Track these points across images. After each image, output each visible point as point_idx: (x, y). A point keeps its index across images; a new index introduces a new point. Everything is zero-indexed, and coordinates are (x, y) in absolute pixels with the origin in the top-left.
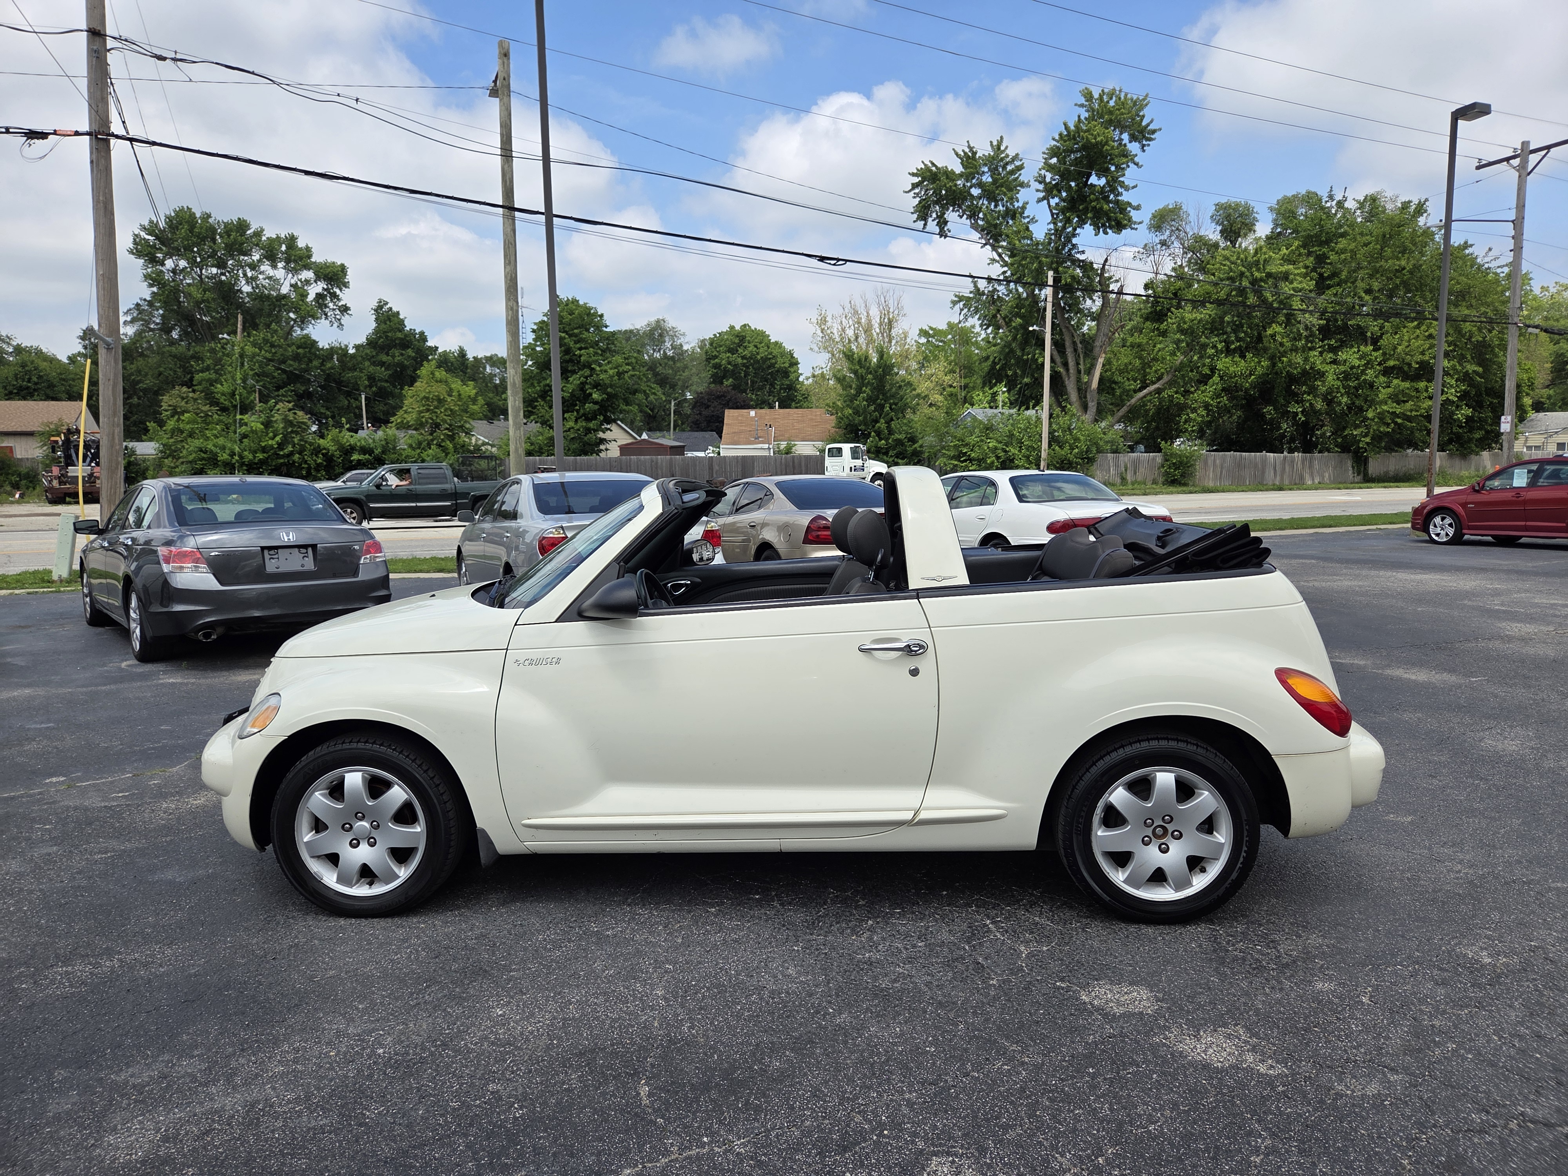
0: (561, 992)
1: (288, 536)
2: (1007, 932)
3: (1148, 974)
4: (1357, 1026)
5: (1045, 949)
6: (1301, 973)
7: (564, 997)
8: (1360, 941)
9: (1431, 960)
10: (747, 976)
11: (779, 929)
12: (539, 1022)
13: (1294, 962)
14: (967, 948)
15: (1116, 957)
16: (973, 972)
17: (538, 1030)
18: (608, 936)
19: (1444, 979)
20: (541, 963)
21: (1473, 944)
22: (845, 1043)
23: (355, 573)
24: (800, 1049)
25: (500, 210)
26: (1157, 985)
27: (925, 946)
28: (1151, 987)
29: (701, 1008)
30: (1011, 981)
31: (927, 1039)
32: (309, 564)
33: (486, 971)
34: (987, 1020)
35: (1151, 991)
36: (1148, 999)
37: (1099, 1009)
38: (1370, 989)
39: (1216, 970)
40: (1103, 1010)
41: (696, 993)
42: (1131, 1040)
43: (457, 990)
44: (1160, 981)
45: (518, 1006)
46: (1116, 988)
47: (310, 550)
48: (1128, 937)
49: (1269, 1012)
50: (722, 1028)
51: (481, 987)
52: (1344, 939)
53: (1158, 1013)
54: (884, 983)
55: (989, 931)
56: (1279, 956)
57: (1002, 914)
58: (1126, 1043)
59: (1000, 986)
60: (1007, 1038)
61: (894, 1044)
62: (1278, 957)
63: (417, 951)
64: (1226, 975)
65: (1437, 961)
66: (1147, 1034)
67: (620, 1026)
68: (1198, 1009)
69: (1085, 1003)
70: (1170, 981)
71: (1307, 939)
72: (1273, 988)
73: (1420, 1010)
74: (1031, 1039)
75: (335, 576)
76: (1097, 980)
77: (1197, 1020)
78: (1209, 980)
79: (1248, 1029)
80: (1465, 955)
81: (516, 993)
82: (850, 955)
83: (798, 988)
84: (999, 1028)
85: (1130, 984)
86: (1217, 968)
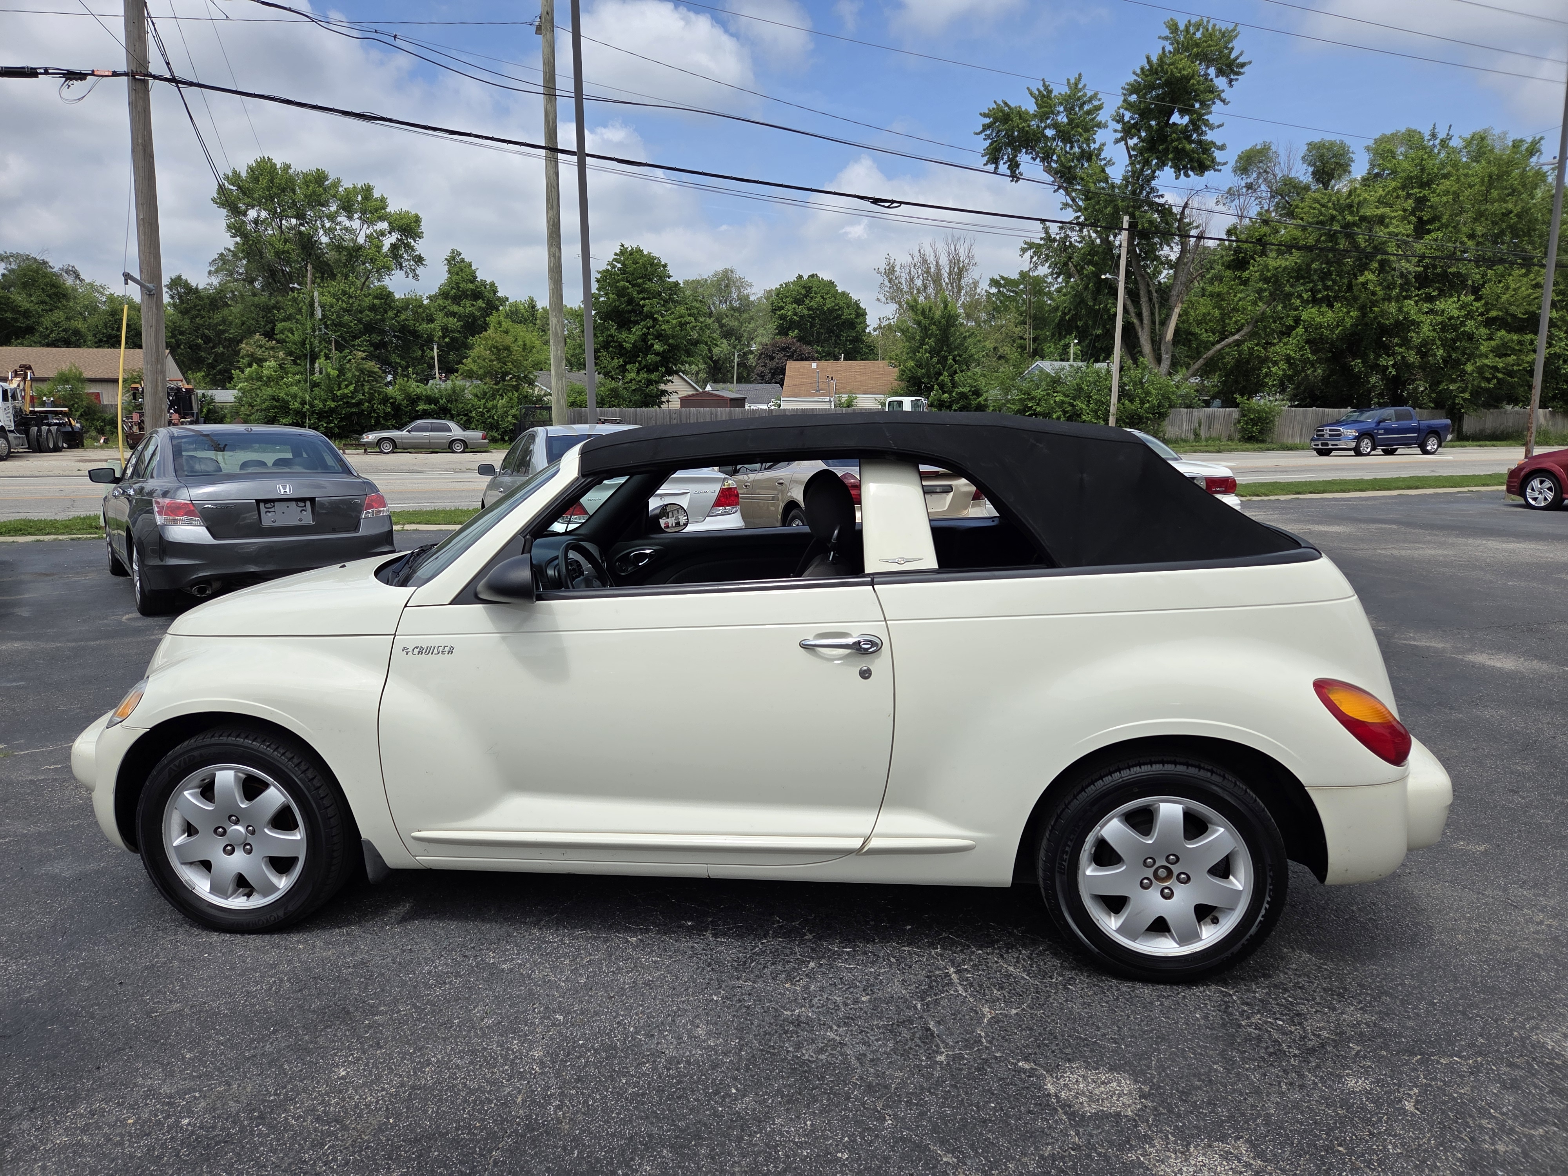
0: (423, 1047)
1: (285, 488)
2: (971, 985)
3: (1135, 1055)
4: (1395, 1146)
5: (1014, 1011)
6: (1329, 1063)
7: (423, 1055)
8: (1409, 1018)
9: (1498, 1051)
10: (646, 1035)
11: (703, 969)
12: (383, 1089)
13: (1323, 1046)
14: (919, 1006)
15: (1098, 1029)
16: (919, 1042)
17: (377, 1102)
18: (503, 970)
19: (1514, 1080)
20: (414, 1005)
21: (1554, 1030)
22: (740, 1139)
23: (356, 528)
24: (681, 1147)
25: (543, 152)
26: (1143, 1073)
27: (870, 1001)
28: (1136, 1075)
29: (579, 1080)
30: (963, 1058)
31: (842, 1139)
32: (307, 519)
33: (348, 1013)
34: (922, 1114)
35: (1136, 1082)
36: (1130, 1093)
37: (1066, 1105)
38: (1416, 1090)
39: (1223, 1054)
40: (1070, 1107)
41: (579, 1058)
42: (1099, 1154)
43: (307, 1038)
44: (1149, 1068)
45: (367, 1065)
46: (1091, 1075)
47: (308, 503)
48: (1118, 999)
49: (1283, 1121)
50: (595, 1110)
51: (335, 1035)
52: (1387, 1015)
53: (1140, 1116)
54: (808, 1053)
55: (951, 983)
56: (1305, 1037)
57: (970, 960)
58: (1092, 1159)
59: (948, 1064)
60: (943, 1142)
61: (800, 1145)
62: (1303, 1038)
63: (282, 980)
64: (1234, 1062)
65: (1506, 1052)
66: (1121, 1148)
67: (475, 1101)
68: (1191, 1112)
69: (1049, 1095)
70: (1161, 1068)
71: (1342, 1013)
72: (1291, 1084)
73: (1480, 1126)
74: (972, 1147)
75: (334, 531)
76: (1069, 1061)
77: (1188, 1128)
78: (1211, 1068)
79: (1253, 1146)
80: (1543, 1046)
81: (372, 1046)
82: (776, 1010)
83: (702, 1056)
84: (935, 1129)
85: (1112, 1069)
86: (1224, 1050)
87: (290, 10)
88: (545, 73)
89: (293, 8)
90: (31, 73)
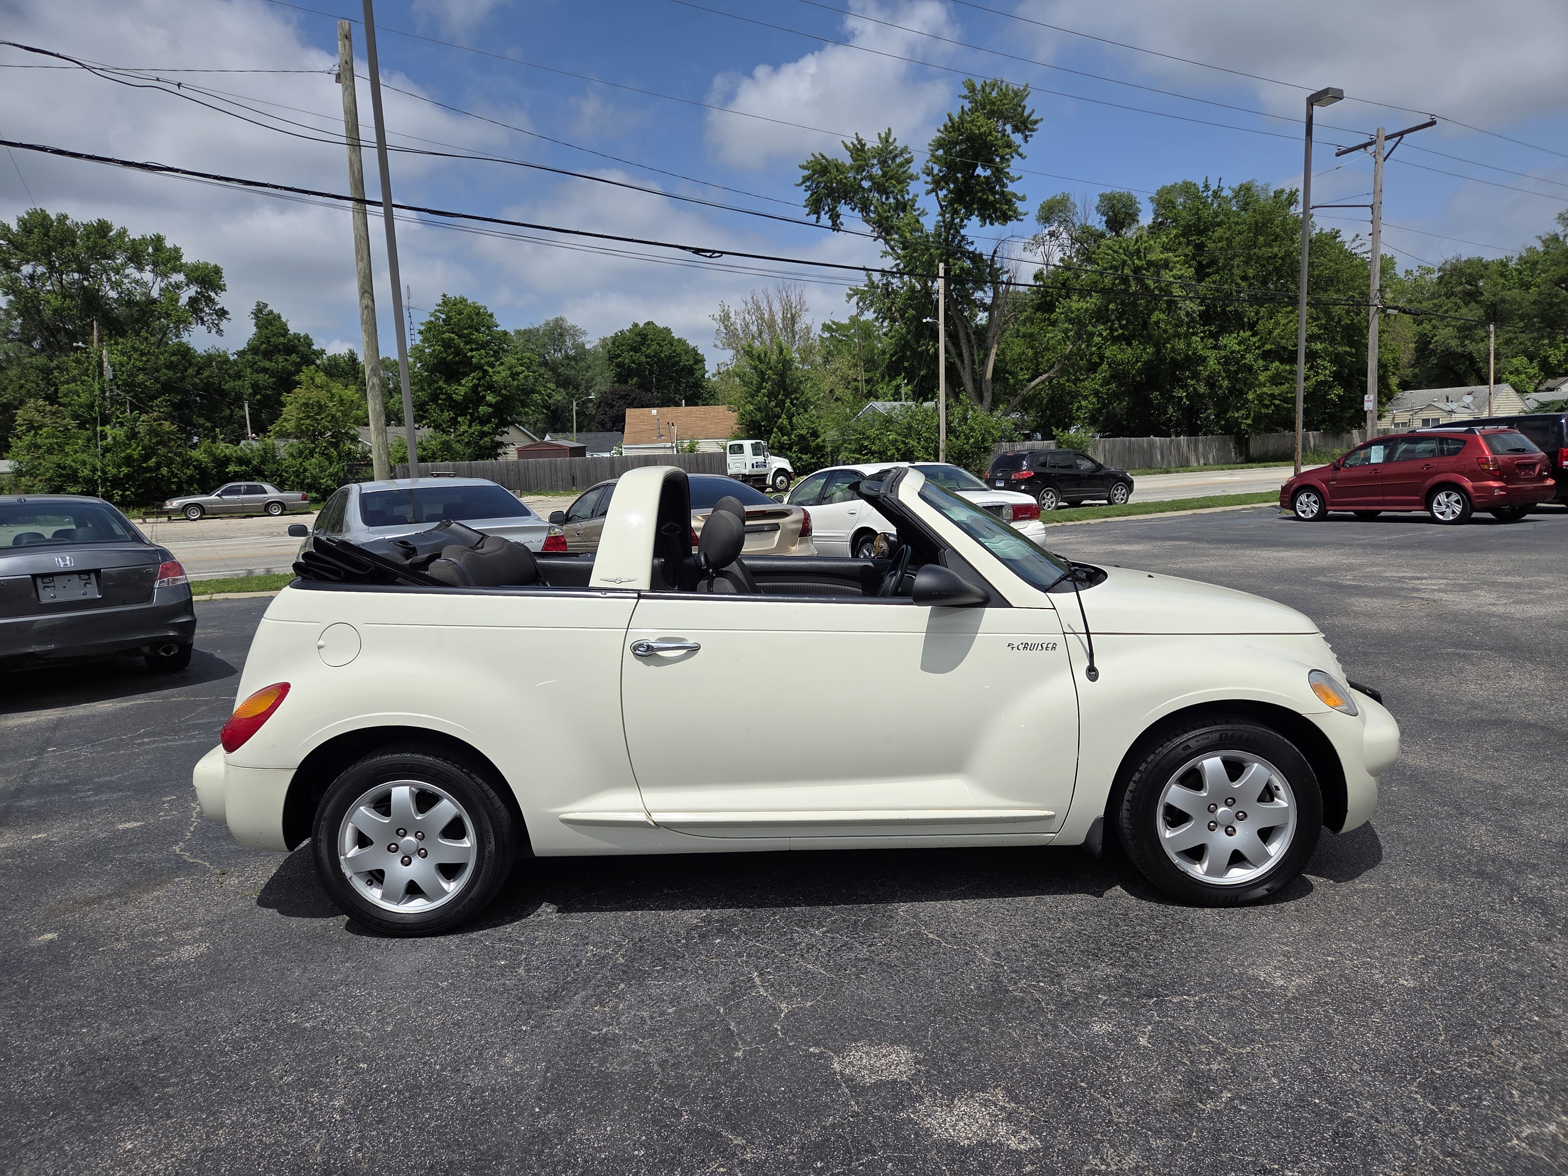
0: (217, 1111)
1: (64, 560)
2: (772, 985)
3: (914, 1028)
4: (1128, 1076)
5: (809, 1004)
6: (1080, 1013)
7: (216, 1119)
8: (1150, 967)
9: (1220, 986)
10: (452, 1071)
11: (514, 1003)
12: (173, 1156)
13: (1076, 999)
14: (722, 1011)
15: (884, 1009)
16: (718, 1042)
17: (166, 1169)
18: (305, 1029)
19: (1231, 1009)
20: (208, 1073)
21: (1268, 964)
22: (540, 1152)
23: (149, 597)
24: (482, 1168)
25: (350, 204)
26: (920, 1042)
27: (675, 1012)
28: (913, 1045)
29: (380, 1122)
30: (759, 1051)
31: (639, 1138)
32: (94, 593)
33: (136, 1088)
34: (717, 1106)
35: (913, 1051)
36: (907, 1061)
37: (849, 1080)
38: (1150, 1028)
39: (990, 1017)
40: (852, 1080)
41: (381, 1101)
42: (875, 1118)
43: (90, 1117)
44: (925, 1037)
45: (156, 1135)
46: (873, 1051)
47: (93, 576)
48: (903, 980)
49: (1035, 1068)
50: (396, 1147)
51: (121, 1111)
52: (1132, 967)
53: (914, 1079)
54: (612, 1067)
55: (754, 986)
56: (1062, 994)
57: (773, 963)
58: (868, 1123)
59: (745, 1058)
60: (734, 1128)
61: (600, 1150)
62: (1060, 995)
63: (62, 1066)
64: (999, 1023)
65: (1226, 987)
66: (895, 1109)
67: (270, 1156)
68: (958, 1070)
69: (835, 1073)
70: (936, 1036)
71: (1095, 970)
72: (1046, 1035)
73: (1200, 1050)
74: (761, 1128)
75: (124, 603)
76: (856, 1041)
77: (955, 1084)
78: (979, 1031)
79: (1008, 1091)
80: (1256, 979)
81: (161, 1117)
82: (584, 1031)
83: (507, 1082)
84: (728, 1116)
85: (891, 1044)
86: (992, 1014)
87: (58, 56)
88: (347, 122)
89: (61, 54)
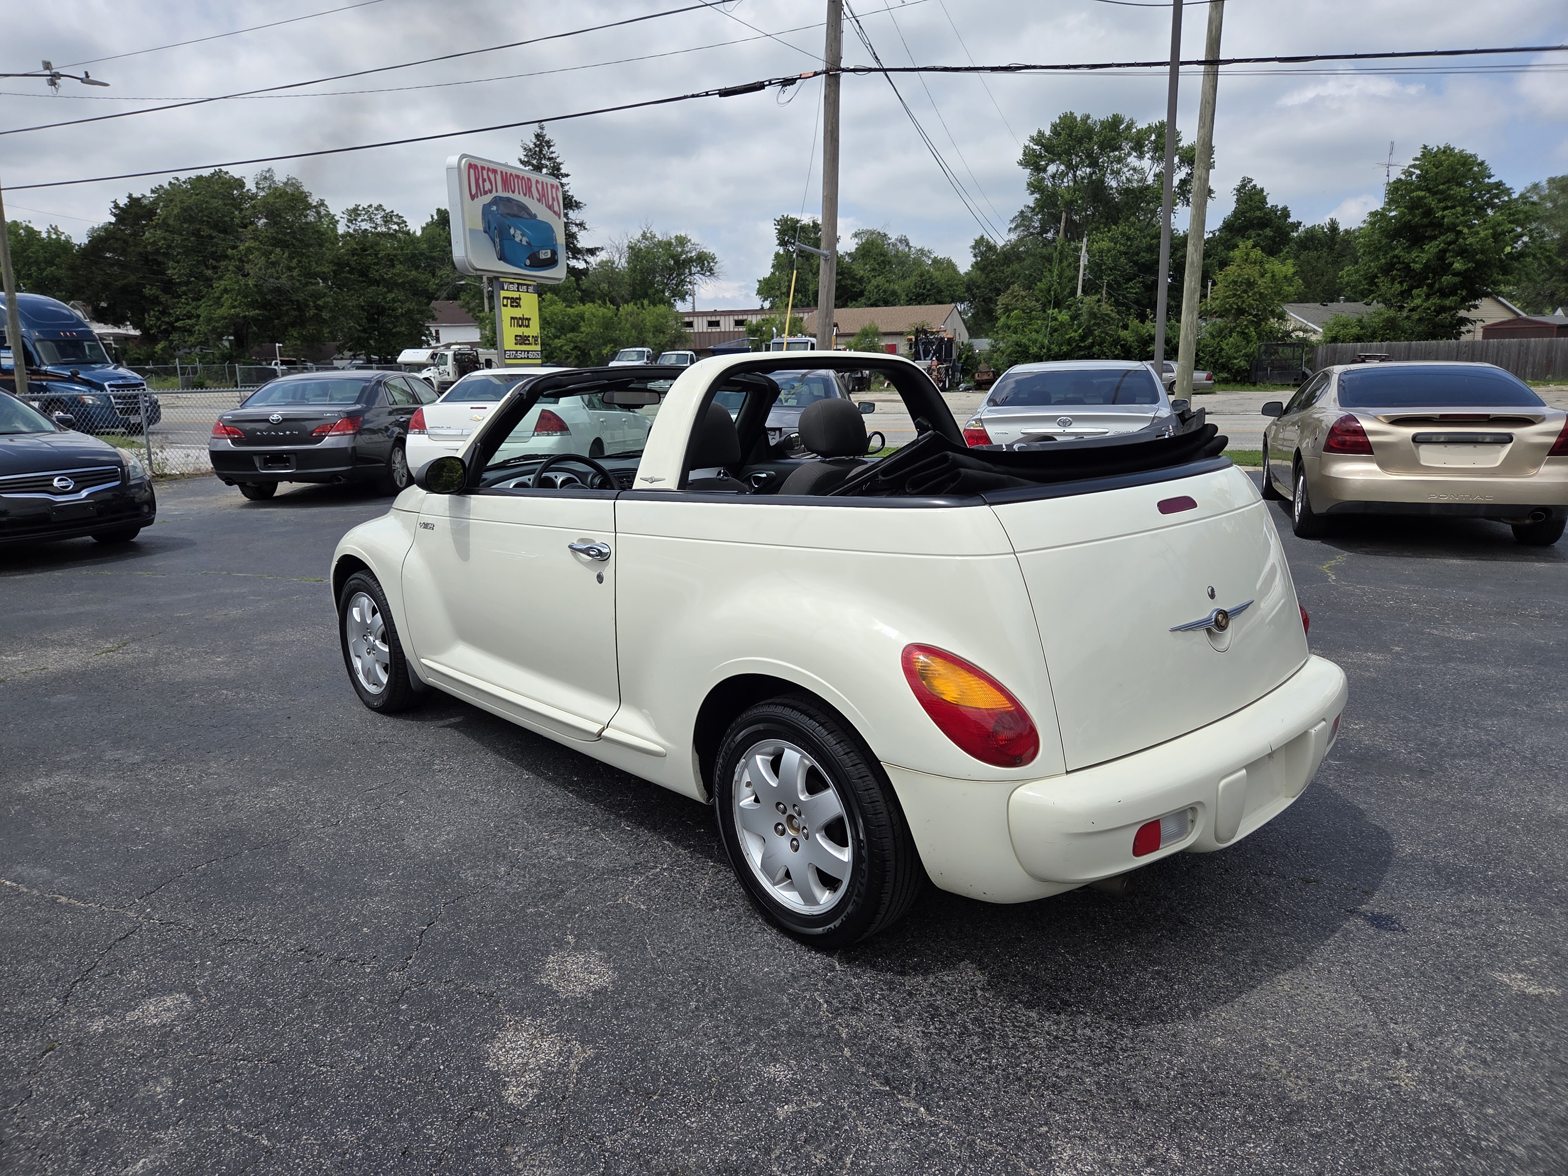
2: (651, 880)
5: (639, 906)
14: (590, 877)
38: (818, 1104)
39: (721, 999)
44: (644, 979)
46: (595, 964)
55: (642, 873)
57: (690, 866)
68: (604, 1018)
70: (653, 984)
76: (601, 950)
77: (579, 1024)
85: (614, 968)
86: (726, 998)
90: (759, 87)
